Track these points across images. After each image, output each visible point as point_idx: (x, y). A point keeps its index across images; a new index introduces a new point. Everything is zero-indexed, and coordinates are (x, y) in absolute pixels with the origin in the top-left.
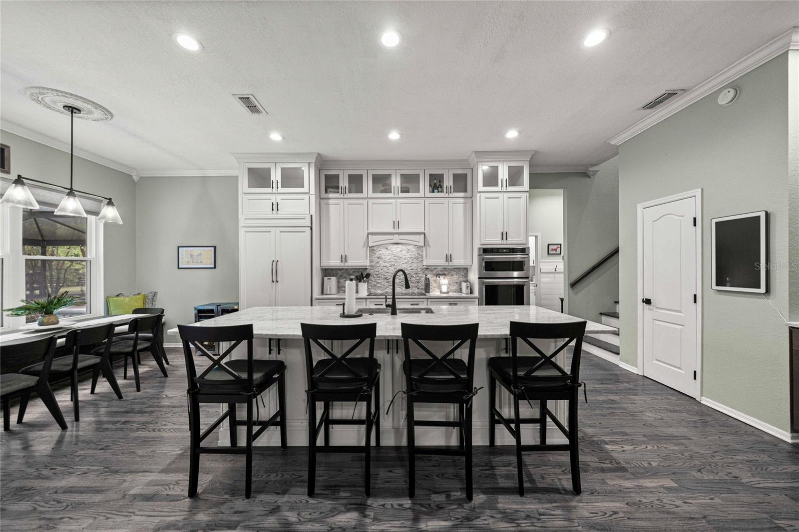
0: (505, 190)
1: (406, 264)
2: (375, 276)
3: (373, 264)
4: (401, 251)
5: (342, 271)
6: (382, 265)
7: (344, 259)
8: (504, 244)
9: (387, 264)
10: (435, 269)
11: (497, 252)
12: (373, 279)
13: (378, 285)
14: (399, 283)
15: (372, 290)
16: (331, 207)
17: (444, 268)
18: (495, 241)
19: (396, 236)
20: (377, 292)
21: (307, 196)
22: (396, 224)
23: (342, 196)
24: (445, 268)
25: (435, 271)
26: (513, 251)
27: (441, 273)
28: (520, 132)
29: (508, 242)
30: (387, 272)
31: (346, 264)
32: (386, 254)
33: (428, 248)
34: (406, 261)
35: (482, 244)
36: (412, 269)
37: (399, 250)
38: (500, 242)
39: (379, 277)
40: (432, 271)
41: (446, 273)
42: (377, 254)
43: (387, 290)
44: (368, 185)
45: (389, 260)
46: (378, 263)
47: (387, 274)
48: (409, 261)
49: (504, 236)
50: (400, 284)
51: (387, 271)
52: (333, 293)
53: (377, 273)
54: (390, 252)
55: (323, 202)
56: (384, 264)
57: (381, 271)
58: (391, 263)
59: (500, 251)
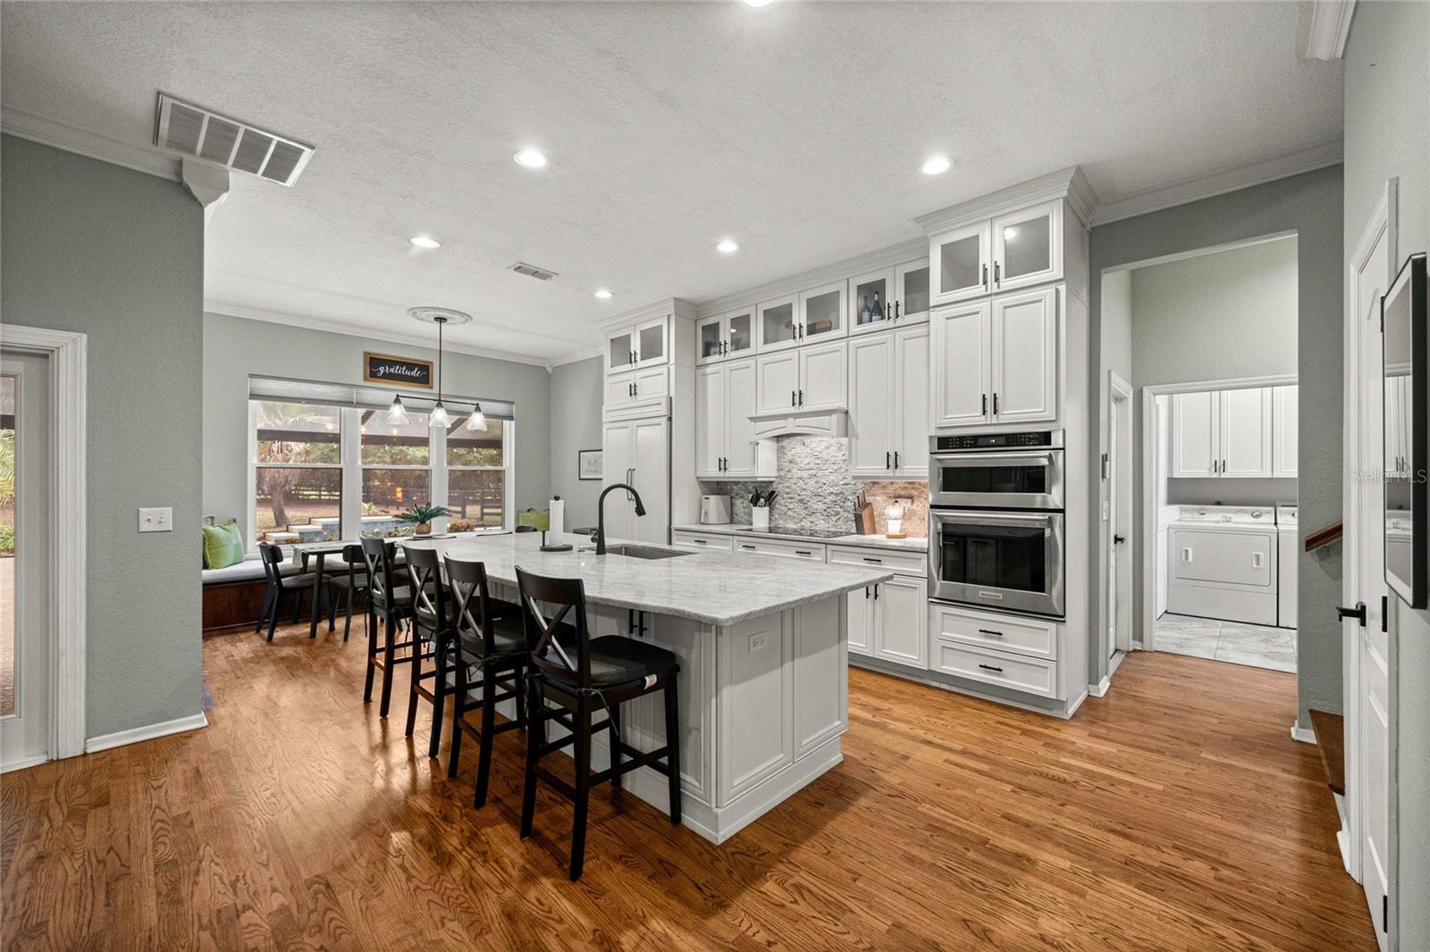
0: (995, 290)
1: (836, 474)
2: (786, 496)
3: (782, 473)
4: (827, 448)
5: (739, 486)
6: (796, 476)
7: (723, 464)
8: (990, 425)
9: (805, 474)
10: (892, 483)
11: (972, 446)
12: (782, 502)
13: (790, 513)
14: (822, 511)
15: (781, 522)
16: (710, 379)
17: (910, 483)
18: (969, 420)
19: (791, 420)
20: (788, 526)
21: (664, 369)
22: (798, 398)
23: (721, 358)
24: (913, 483)
25: (891, 490)
26: (1012, 440)
27: (903, 493)
28: (956, 161)
29: (1003, 419)
30: (804, 490)
31: (727, 474)
32: (803, 455)
33: (854, 440)
34: (836, 467)
35: (940, 428)
36: (846, 484)
37: (824, 445)
38: (982, 420)
39: (791, 498)
40: (884, 487)
41: (914, 493)
42: (789, 454)
43: (803, 524)
44: (757, 331)
45: (807, 467)
46: (790, 471)
47: (804, 492)
48: (841, 468)
49: (991, 404)
50: (825, 513)
51: (804, 487)
52: (711, 521)
53: (787, 490)
54: (808, 450)
55: (700, 371)
56: (800, 474)
57: (794, 487)
58: (810, 472)
59: (980, 442)
